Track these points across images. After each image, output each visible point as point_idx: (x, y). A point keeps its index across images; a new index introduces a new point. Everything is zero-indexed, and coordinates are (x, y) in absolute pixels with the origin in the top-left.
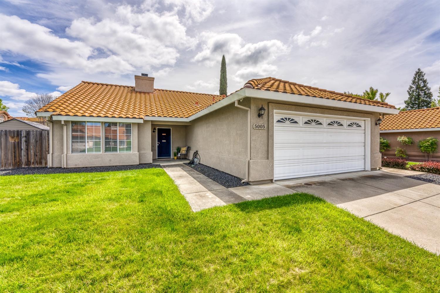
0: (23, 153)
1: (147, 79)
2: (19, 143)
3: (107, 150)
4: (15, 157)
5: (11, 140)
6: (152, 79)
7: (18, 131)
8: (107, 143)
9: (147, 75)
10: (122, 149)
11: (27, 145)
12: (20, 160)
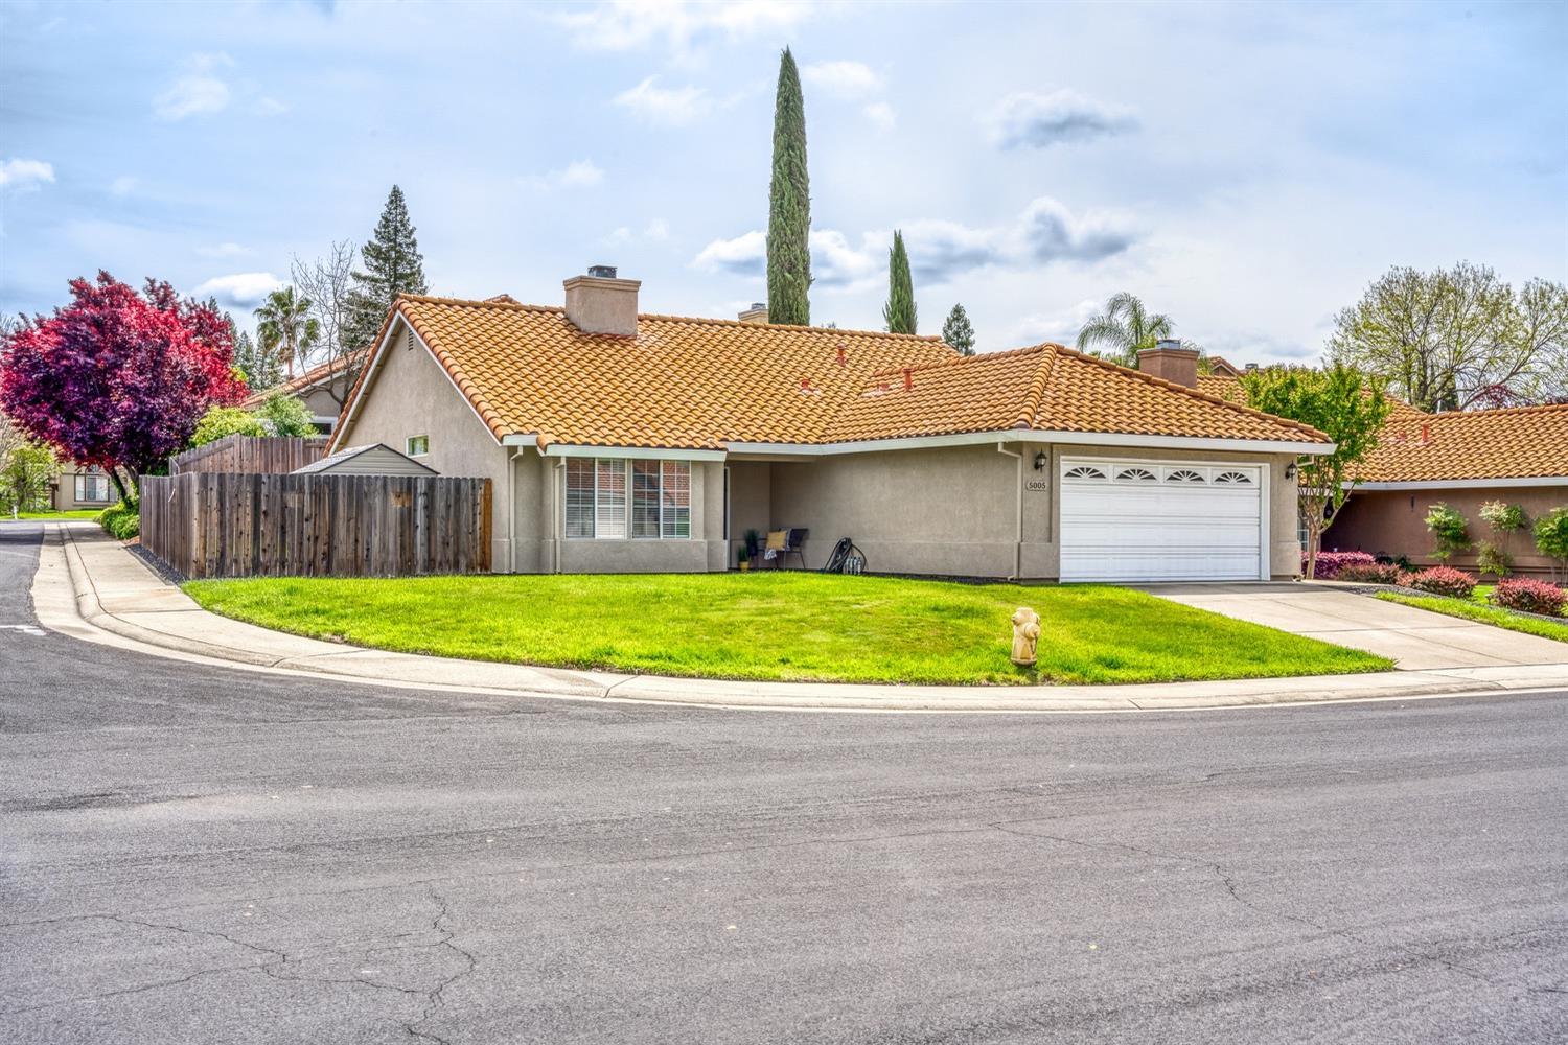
0: (420, 536)
1: (617, 287)
2: (412, 512)
3: (638, 530)
4: (402, 547)
5: (395, 504)
6: (633, 287)
7: (409, 478)
8: (637, 514)
9: (611, 272)
10: (670, 530)
11: (429, 517)
12: (413, 555)
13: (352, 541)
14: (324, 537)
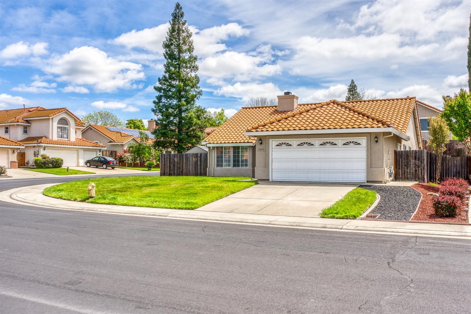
0: (199, 167)
2: (197, 161)
3: (234, 166)
4: (195, 170)
5: (194, 160)
6: (294, 97)
7: (197, 153)
8: (234, 161)
9: (289, 93)
10: (242, 165)
11: (200, 163)
12: (198, 172)
13: (186, 168)
14: (181, 168)
